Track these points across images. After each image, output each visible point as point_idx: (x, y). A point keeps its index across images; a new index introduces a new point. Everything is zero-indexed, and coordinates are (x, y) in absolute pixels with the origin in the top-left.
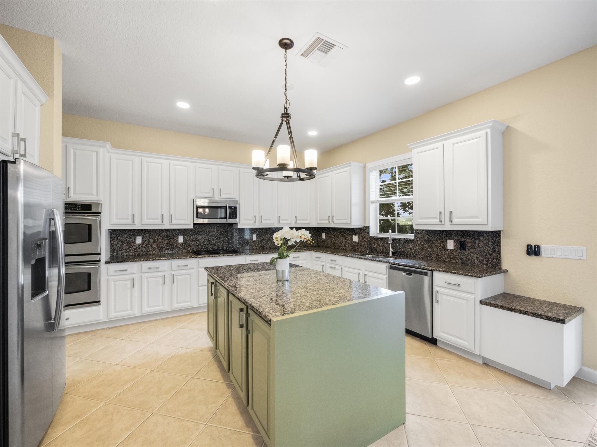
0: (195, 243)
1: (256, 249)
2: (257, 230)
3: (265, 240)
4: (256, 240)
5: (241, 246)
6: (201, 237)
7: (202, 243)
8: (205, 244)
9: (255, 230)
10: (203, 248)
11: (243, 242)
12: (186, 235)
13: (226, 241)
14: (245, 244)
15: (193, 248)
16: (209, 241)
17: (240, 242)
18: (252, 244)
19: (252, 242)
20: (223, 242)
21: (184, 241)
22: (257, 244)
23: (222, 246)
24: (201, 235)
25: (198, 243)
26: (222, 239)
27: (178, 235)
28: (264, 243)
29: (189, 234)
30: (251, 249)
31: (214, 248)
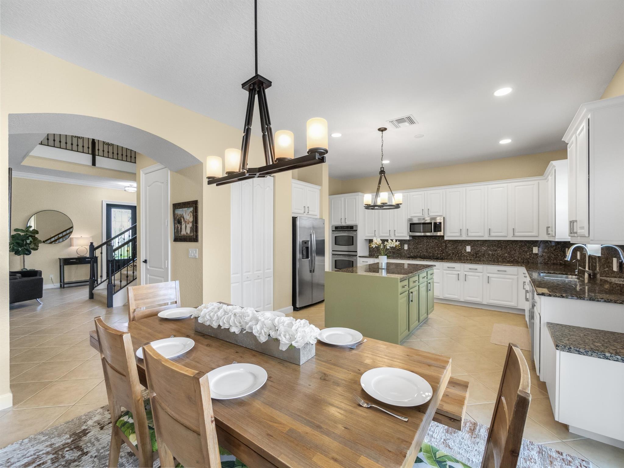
0: (416, 250)
1: (471, 260)
2: (471, 242)
3: (481, 252)
4: (470, 251)
5: (455, 256)
6: (420, 246)
7: (421, 251)
8: (423, 252)
9: (470, 242)
10: (422, 254)
11: (456, 252)
12: (409, 244)
13: (440, 251)
14: (458, 254)
15: (414, 254)
16: (426, 249)
17: (454, 252)
18: (466, 255)
19: (466, 253)
20: (437, 251)
21: (408, 248)
22: (472, 256)
23: (437, 254)
24: (420, 245)
25: (418, 250)
26: (437, 249)
27: (404, 244)
28: (480, 255)
29: (411, 244)
30: (465, 259)
31: (430, 255)
